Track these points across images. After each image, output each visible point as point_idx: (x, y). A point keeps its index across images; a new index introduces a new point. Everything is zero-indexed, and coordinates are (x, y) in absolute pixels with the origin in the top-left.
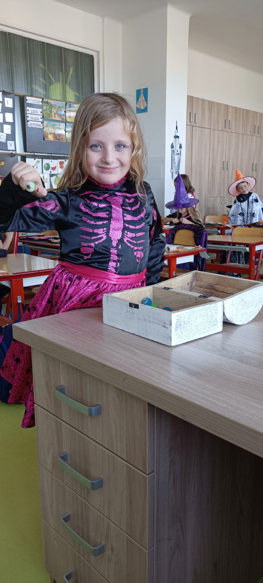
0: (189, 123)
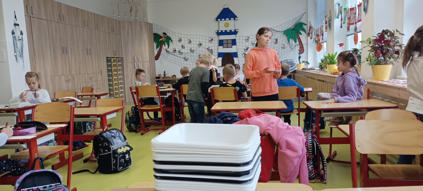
0: (27, 15)
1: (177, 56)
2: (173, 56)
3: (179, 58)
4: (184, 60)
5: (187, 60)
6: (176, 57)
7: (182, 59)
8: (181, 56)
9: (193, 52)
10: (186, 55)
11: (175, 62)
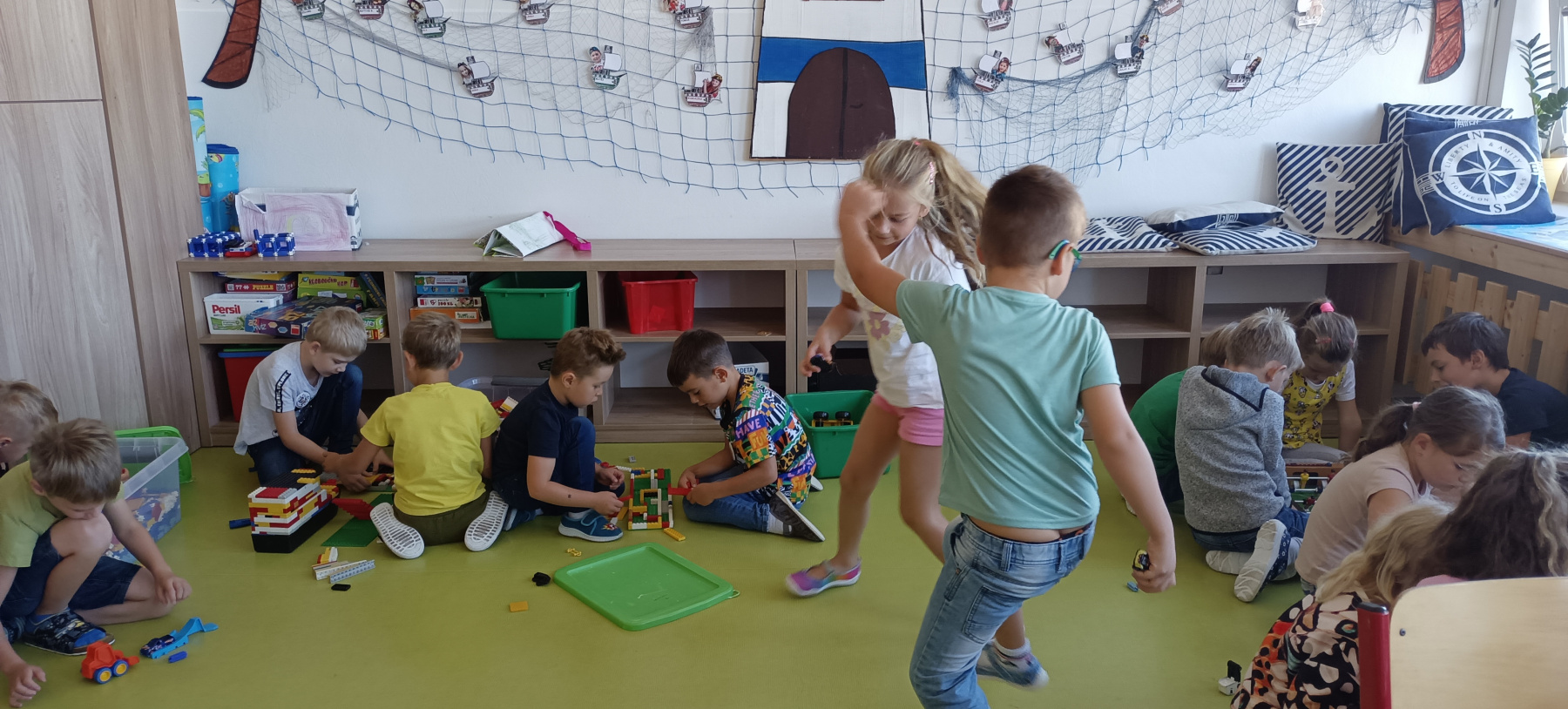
1: (400, 51)
2: (363, 48)
3: (413, 68)
4: (460, 91)
5: (485, 89)
6: (388, 58)
7: (440, 79)
8: (430, 48)
9: (534, 22)
10: (478, 40)
11: (372, 102)
